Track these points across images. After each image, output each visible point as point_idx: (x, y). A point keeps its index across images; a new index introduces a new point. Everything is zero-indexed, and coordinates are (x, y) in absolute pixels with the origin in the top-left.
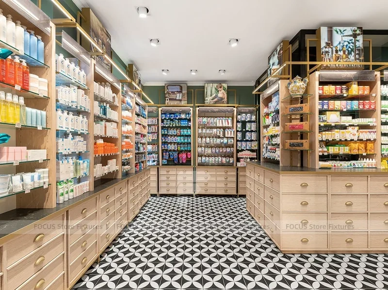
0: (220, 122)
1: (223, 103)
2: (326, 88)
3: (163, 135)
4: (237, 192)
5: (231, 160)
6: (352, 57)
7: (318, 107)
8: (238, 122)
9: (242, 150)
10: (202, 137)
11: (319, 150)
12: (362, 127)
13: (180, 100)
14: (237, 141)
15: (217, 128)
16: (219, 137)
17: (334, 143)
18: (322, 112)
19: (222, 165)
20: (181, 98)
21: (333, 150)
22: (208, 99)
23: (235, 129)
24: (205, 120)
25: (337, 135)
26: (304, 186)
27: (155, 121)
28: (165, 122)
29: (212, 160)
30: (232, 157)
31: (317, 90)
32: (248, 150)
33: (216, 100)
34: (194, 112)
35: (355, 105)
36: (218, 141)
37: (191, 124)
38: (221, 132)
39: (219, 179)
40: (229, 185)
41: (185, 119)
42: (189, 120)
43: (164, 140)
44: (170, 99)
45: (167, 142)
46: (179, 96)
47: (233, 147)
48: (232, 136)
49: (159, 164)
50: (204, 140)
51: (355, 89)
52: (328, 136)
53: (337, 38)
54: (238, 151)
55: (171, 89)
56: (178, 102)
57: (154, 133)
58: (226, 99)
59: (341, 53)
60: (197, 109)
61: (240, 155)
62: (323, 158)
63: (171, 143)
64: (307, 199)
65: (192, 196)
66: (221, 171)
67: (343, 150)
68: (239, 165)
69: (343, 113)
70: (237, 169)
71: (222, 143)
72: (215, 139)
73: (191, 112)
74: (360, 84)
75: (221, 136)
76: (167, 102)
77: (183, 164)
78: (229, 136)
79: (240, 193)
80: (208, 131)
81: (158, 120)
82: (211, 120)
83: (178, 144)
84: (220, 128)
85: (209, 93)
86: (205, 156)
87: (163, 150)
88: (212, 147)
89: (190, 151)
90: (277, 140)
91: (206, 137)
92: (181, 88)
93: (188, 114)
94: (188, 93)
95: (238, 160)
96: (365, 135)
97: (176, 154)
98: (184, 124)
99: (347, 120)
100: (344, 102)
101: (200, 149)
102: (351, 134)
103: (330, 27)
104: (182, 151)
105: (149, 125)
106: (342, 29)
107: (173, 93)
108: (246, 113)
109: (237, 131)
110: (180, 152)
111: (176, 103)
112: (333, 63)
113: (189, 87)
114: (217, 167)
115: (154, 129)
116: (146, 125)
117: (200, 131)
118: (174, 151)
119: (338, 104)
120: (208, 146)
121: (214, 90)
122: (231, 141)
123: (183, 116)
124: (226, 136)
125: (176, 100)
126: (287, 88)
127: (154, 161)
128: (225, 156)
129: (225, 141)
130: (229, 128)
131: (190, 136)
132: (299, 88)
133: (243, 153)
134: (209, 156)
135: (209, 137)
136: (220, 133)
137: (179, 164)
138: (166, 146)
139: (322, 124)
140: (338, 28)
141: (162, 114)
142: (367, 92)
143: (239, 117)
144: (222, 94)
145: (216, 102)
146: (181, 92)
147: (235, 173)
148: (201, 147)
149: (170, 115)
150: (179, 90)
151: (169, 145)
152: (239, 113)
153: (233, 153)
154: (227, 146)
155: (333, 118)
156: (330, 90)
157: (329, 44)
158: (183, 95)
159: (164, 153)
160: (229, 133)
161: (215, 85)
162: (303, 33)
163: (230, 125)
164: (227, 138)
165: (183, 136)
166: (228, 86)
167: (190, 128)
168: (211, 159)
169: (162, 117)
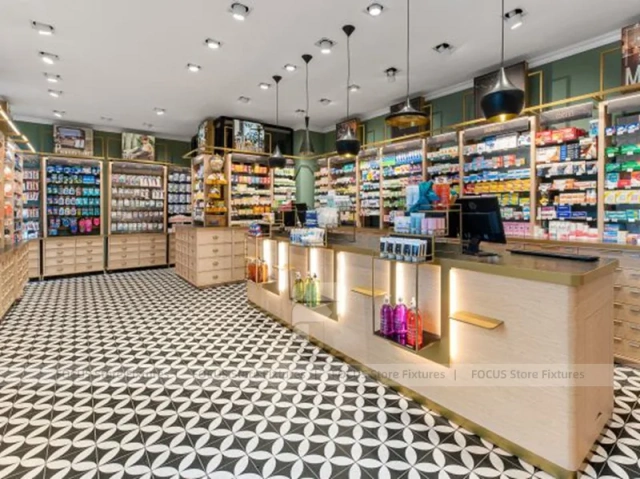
0: (143, 181)
1: (149, 159)
2: (237, 166)
3: (48, 195)
4: (168, 261)
5: (160, 226)
6: (257, 145)
7: (231, 180)
8: (169, 182)
9: (174, 214)
10: (117, 199)
11: (231, 213)
12: (262, 196)
13: (82, 149)
14: (168, 204)
15: (139, 188)
16: (143, 199)
17: (242, 207)
18: (234, 184)
19: (148, 232)
20: (82, 146)
21: (242, 212)
22: (128, 152)
23: (165, 190)
24: (123, 177)
25: (245, 201)
26: (216, 238)
27: (34, 174)
28: (54, 177)
29: (133, 226)
30: (162, 222)
31: (230, 167)
32: (181, 214)
33: (138, 154)
34: (106, 167)
35: (257, 180)
36: (142, 204)
37: (100, 181)
38: (147, 194)
39: (143, 248)
40: (157, 255)
41: (91, 175)
42: (98, 177)
43: (51, 202)
44: (63, 146)
45: (57, 205)
46: (78, 143)
47: (162, 210)
48: (162, 198)
49: (42, 236)
50: (121, 202)
51: (258, 169)
52: (238, 202)
53: (247, 130)
54: (169, 215)
55: (64, 132)
56: (79, 152)
57: (32, 191)
58: (153, 155)
59: (249, 141)
60: (111, 163)
61: (171, 219)
62: (234, 218)
63: (64, 206)
64: (218, 247)
65: (101, 272)
66: (146, 240)
67: (248, 212)
68: (170, 231)
69: (249, 186)
70: (168, 236)
71: (148, 206)
72: (137, 202)
73: (101, 166)
74: (261, 165)
75: (147, 198)
76: (56, 149)
77: (86, 233)
78: (157, 198)
79: (171, 262)
80: (127, 191)
81: (40, 173)
82: (132, 179)
83: (77, 207)
84: (145, 188)
85: (129, 144)
86: (123, 222)
87: (49, 217)
88: (133, 211)
89: (98, 216)
90: (202, 205)
91: (123, 199)
92: (83, 133)
93: (96, 168)
94: (94, 141)
95: (169, 225)
96: (264, 201)
97: (73, 222)
98: (88, 181)
99: (252, 191)
100: (249, 178)
101: (114, 214)
102: (255, 201)
103: (242, 120)
104: (84, 217)
105: (25, 181)
106: (250, 123)
107: (69, 138)
108: (180, 173)
109: (168, 193)
110: (80, 218)
111: (73, 152)
112: (243, 149)
113: (96, 133)
114: (140, 235)
115: (32, 186)
116: (21, 181)
117: (115, 191)
118: (70, 216)
119: (245, 179)
120: (126, 209)
121: (135, 142)
122: (159, 205)
123: (87, 171)
124: (154, 197)
125: (74, 148)
126: (209, 161)
127: (32, 232)
128: (151, 222)
129: (152, 203)
130: (157, 188)
131: (99, 197)
132: (217, 164)
133: (176, 217)
134: (128, 222)
135: (129, 199)
136: (145, 194)
137: (78, 233)
138: (55, 210)
139: (234, 193)
140: (248, 123)
141: (47, 165)
142: (265, 172)
143: (171, 177)
144: (147, 147)
145: (138, 157)
146: (83, 137)
147: (165, 241)
148: (116, 211)
149: (65, 168)
150: (79, 135)
151: (62, 209)
152: (171, 172)
153: (162, 219)
154: (154, 209)
155: (242, 189)
156: (240, 168)
157: (241, 133)
158: (86, 143)
159: (52, 221)
160: (156, 195)
161: (138, 136)
162: (223, 119)
163: (159, 185)
164: (155, 200)
165: (86, 197)
166: (156, 139)
167: (98, 186)
168: (131, 225)
169: (48, 170)
